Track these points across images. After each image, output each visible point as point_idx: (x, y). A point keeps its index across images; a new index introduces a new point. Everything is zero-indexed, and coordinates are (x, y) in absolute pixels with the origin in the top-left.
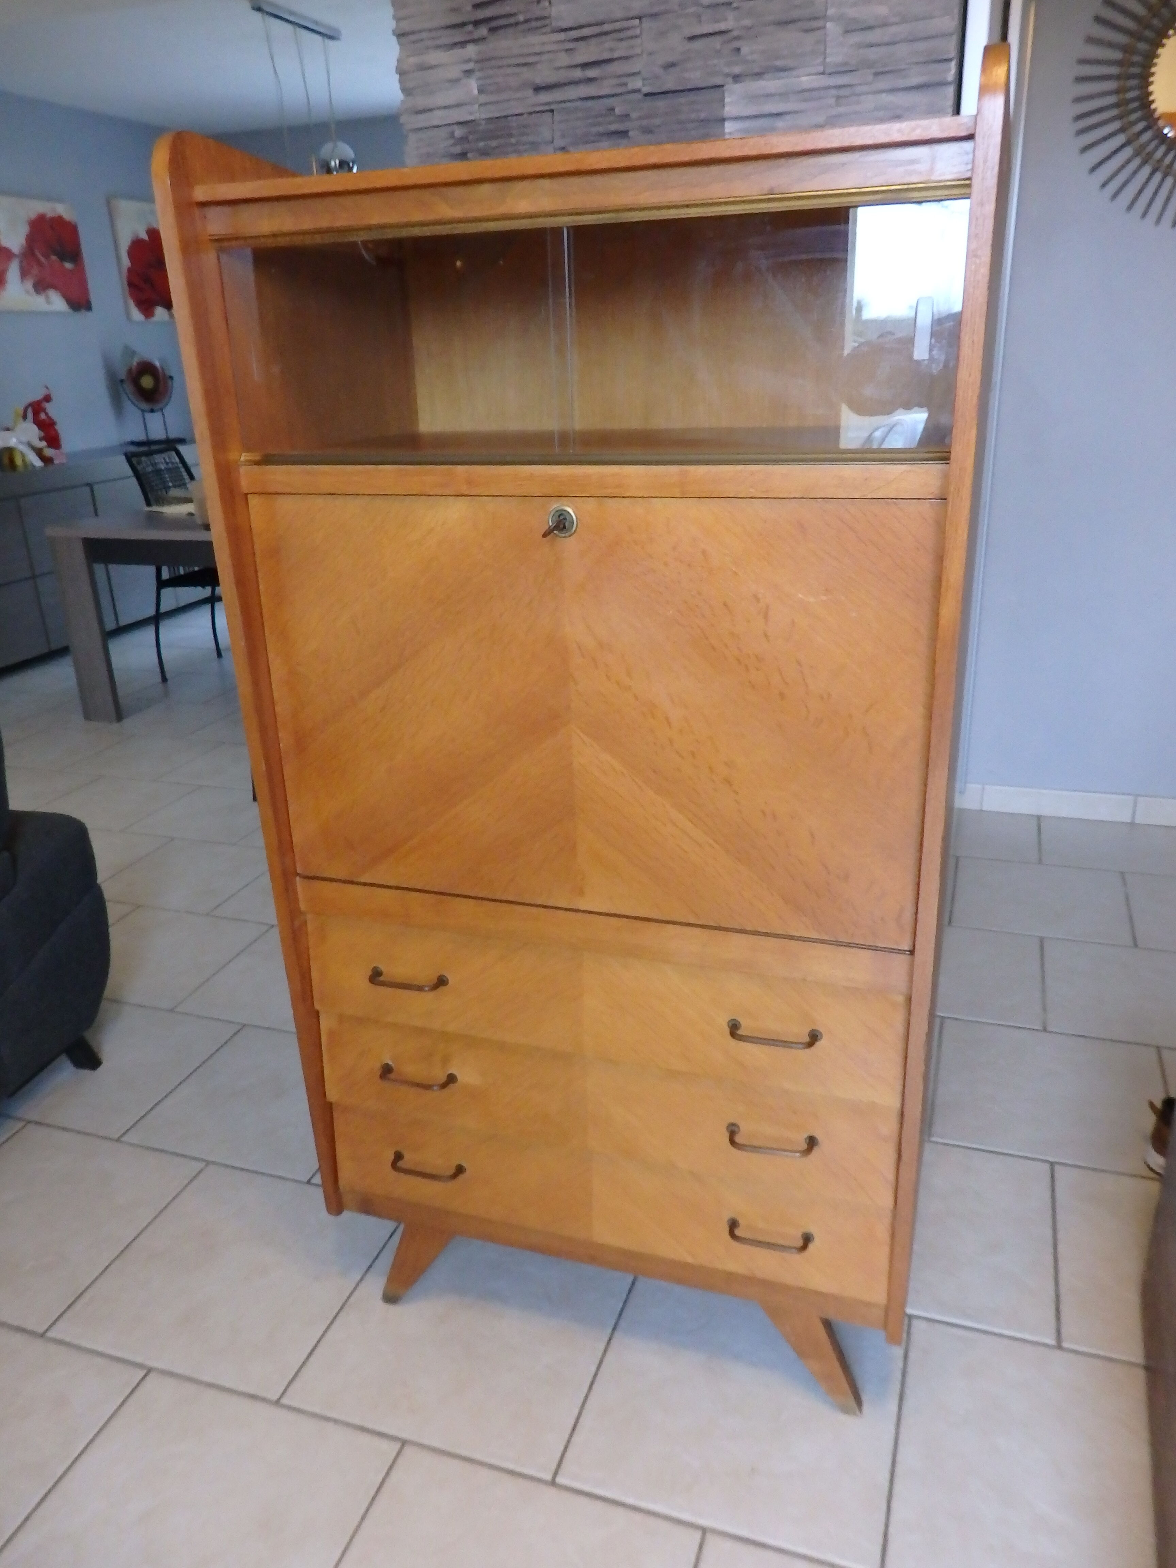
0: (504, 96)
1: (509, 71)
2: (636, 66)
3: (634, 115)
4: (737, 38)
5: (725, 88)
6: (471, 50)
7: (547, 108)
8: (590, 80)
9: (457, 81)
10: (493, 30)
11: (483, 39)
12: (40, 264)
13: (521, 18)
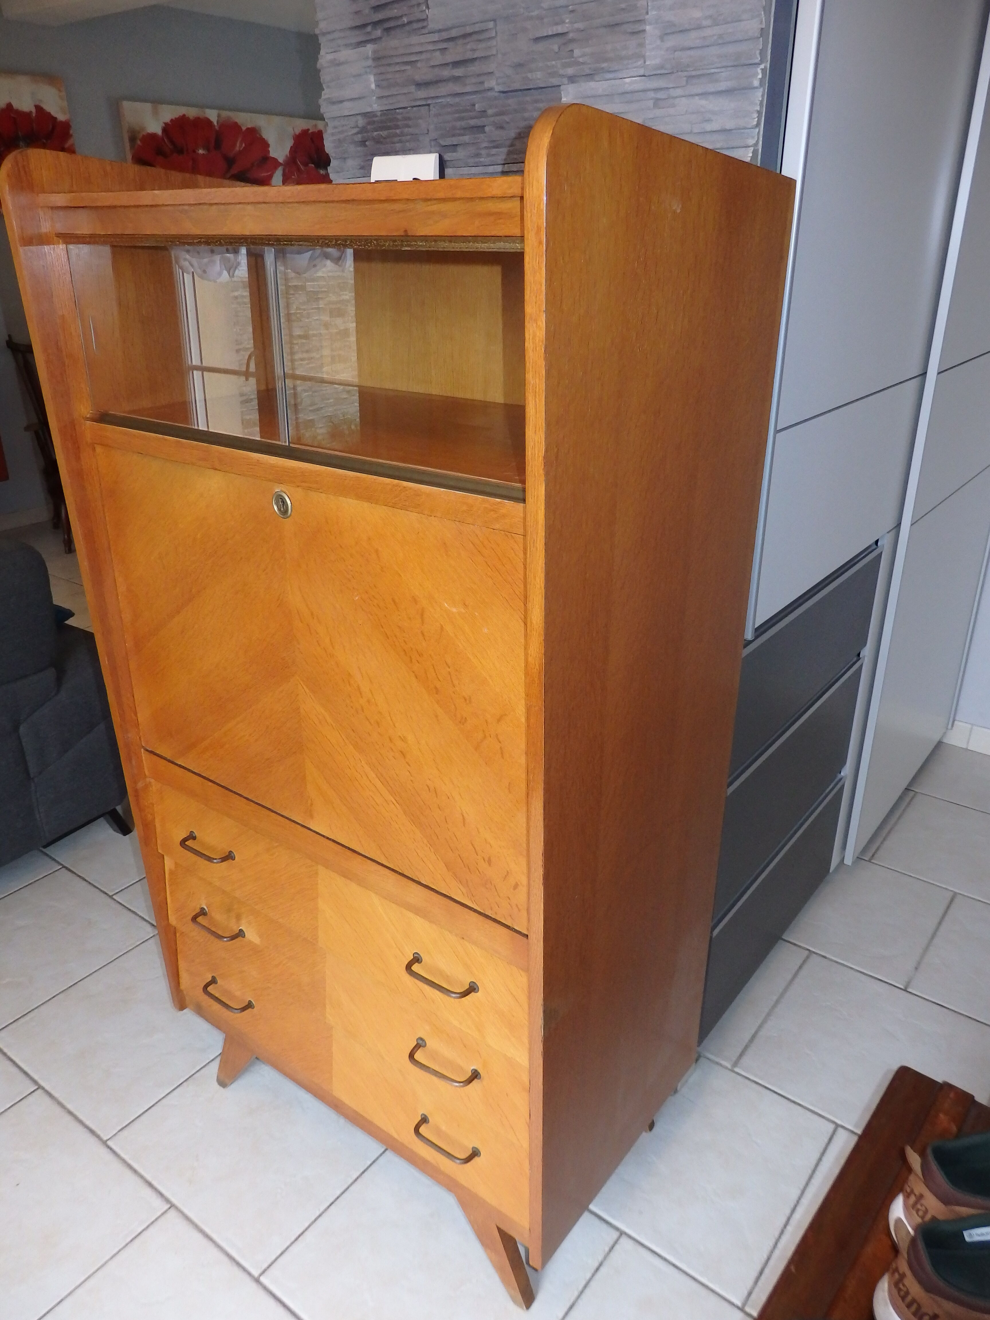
0: (394, 91)
1: (397, 68)
2: (492, 66)
3: (490, 112)
4: (572, 41)
5: (562, 87)
6: (370, 48)
7: (424, 103)
8: (456, 79)
9: (359, 75)
10: (388, 30)
11: (380, 38)
12: (299, 169)
13: (405, 20)
